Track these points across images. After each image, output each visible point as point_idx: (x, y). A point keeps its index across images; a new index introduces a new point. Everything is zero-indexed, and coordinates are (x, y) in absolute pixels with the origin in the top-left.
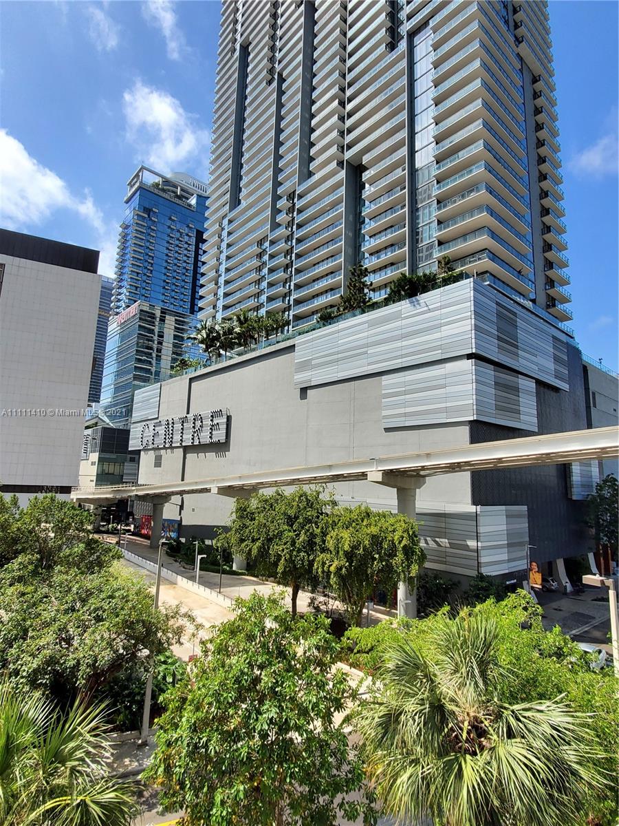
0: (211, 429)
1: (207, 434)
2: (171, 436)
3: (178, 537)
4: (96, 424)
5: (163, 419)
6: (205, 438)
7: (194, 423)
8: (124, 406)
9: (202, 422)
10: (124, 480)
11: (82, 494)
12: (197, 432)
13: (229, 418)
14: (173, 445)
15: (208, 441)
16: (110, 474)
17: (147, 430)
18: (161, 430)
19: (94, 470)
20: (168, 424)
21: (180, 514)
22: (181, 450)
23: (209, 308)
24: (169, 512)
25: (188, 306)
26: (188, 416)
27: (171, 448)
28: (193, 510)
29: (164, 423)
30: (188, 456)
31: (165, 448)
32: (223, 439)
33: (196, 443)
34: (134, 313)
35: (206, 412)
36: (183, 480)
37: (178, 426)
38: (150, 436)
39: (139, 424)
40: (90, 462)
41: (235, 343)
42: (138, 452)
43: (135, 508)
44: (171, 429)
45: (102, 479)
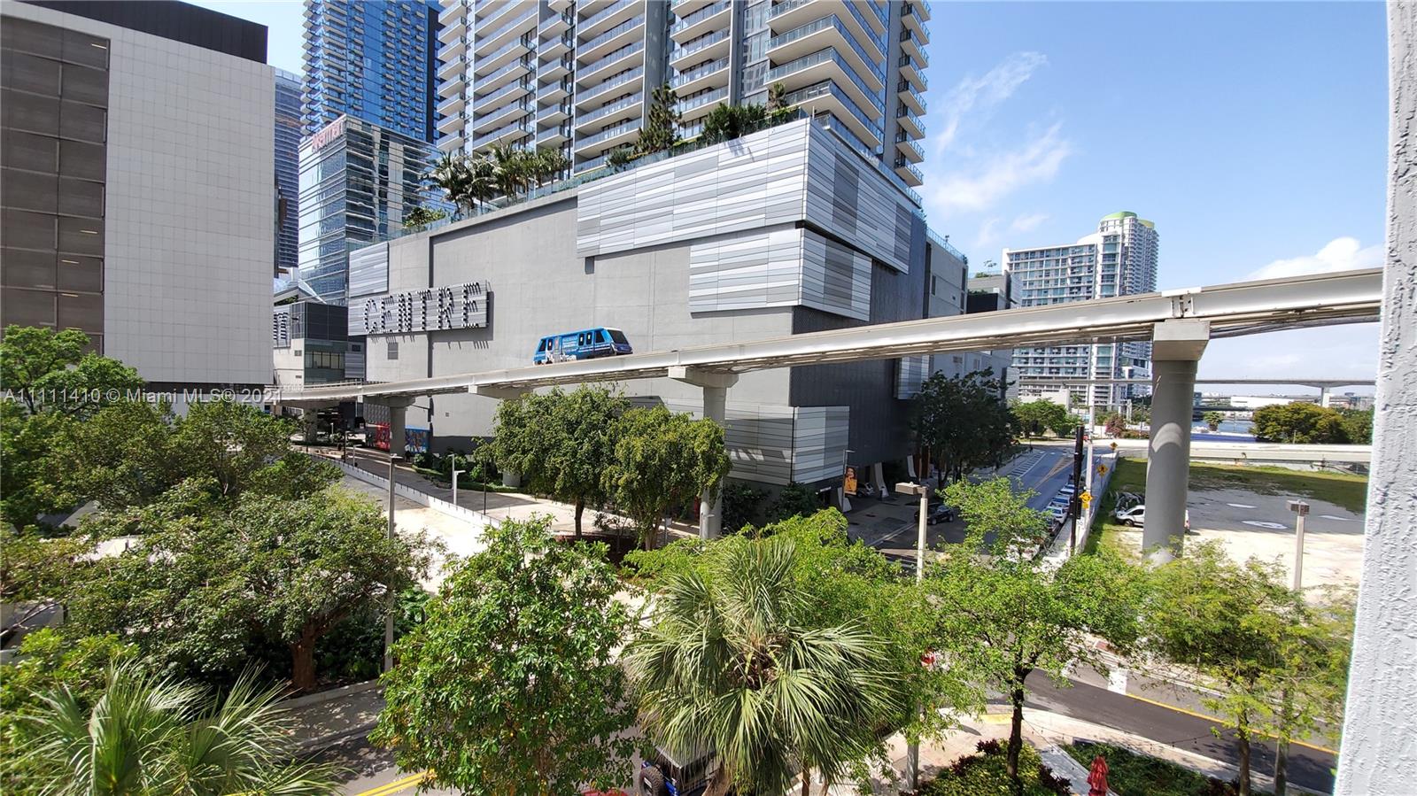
0: (465, 308)
1: (458, 315)
2: (409, 317)
3: (431, 451)
4: (296, 298)
5: (395, 292)
6: (457, 320)
7: (440, 300)
8: (336, 274)
9: (451, 299)
10: (345, 377)
11: (286, 394)
12: (445, 312)
13: (490, 296)
14: (413, 330)
15: (462, 325)
16: (327, 368)
17: (373, 308)
18: (394, 309)
19: (300, 363)
20: (403, 300)
21: (429, 420)
22: (425, 336)
23: (453, 134)
24: (414, 418)
25: (422, 129)
26: (431, 289)
27: (410, 333)
28: (447, 415)
29: (397, 299)
30: (435, 345)
31: (401, 333)
32: (482, 323)
33: (446, 327)
34: (338, 134)
35: (458, 286)
36: (430, 375)
37: (418, 304)
38: (378, 316)
39: (360, 300)
40: (292, 351)
41: (494, 189)
42: (363, 339)
43: (365, 412)
44: (408, 307)
45: (313, 373)
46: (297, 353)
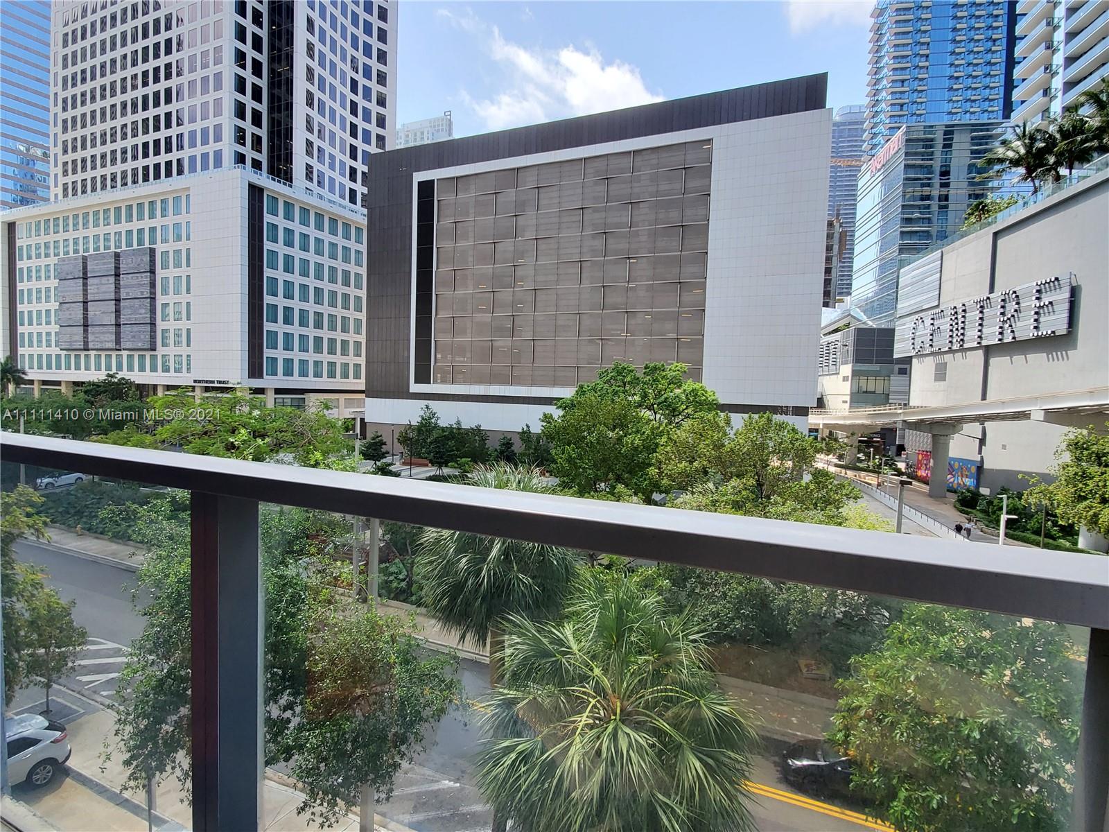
0: (1036, 313)
1: (1028, 323)
2: (962, 331)
3: (978, 486)
4: (848, 325)
5: (947, 305)
6: (1024, 328)
7: (1003, 307)
8: (889, 292)
9: (1018, 303)
10: (890, 401)
11: (830, 419)
12: (1008, 321)
13: (1074, 292)
14: (966, 346)
15: (1032, 334)
16: (871, 392)
17: (921, 326)
18: (945, 324)
19: (846, 388)
20: (956, 313)
21: (980, 452)
22: (980, 353)
23: (1035, 97)
24: (960, 447)
26: (991, 296)
27: (962, 350)
28: (1004, 447)
29: (948, 312)
30: (993, 361)
31: (951, 351)
32: (1062, 329)
33: (1008, 338)
34: (896, 149)
35: (1027, 286)
36: (984, 397)
37: (974, 315)
38: (926, 335)
39: (908, 319)
40: (840, 377)
42: (908, 360)
43: (906, 438)
44: (961, 320)
45: (859, 397)
46: (845, 379)
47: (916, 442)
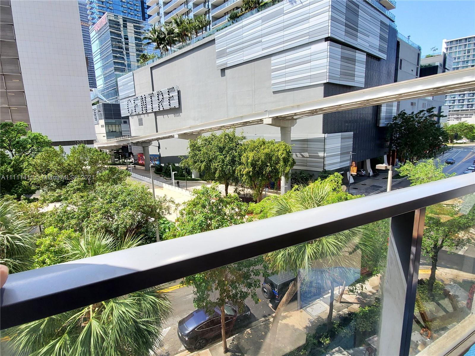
0: (169, 100)
1: (166, 103)
2: (145, 106)
3: (160, 163)
4: (98, 102)
5: (138, 95)
6: (166, 107)
7: (158, 97)
8: (113, 89)
9: (163, 96)
10: (123, 135)
11: (101, 144)
12: (161, 102)
13: (179, 92)
14: (148, 111)
16: (114, 132)
17: (130, 103)
18: (139, 102)
19: (104, 130)
20: (142, 98)
21: (159, 151)
22: (153, 114)
23: (155, 15)
24: (152, 150)
25: (140, 14)
26: (153, 92)
27: (147, 113)
28: (166, 148)
29: (139, 98)
30: (158, 117)
31: (143, 114)
32: (177, 106)
33: (161, 109)
34: (105, 23)
35: (164, 90)
36: (157, 132)
37: (148, 99)
38: (133, 107)
39: (124, 100)
40: (100, 125)
41: (176, 40)
42: (128, 117)
43: (132, 150)
44: (144, 101)
45: (110, 134)
46: (102, 126)
47: (136, 150)
